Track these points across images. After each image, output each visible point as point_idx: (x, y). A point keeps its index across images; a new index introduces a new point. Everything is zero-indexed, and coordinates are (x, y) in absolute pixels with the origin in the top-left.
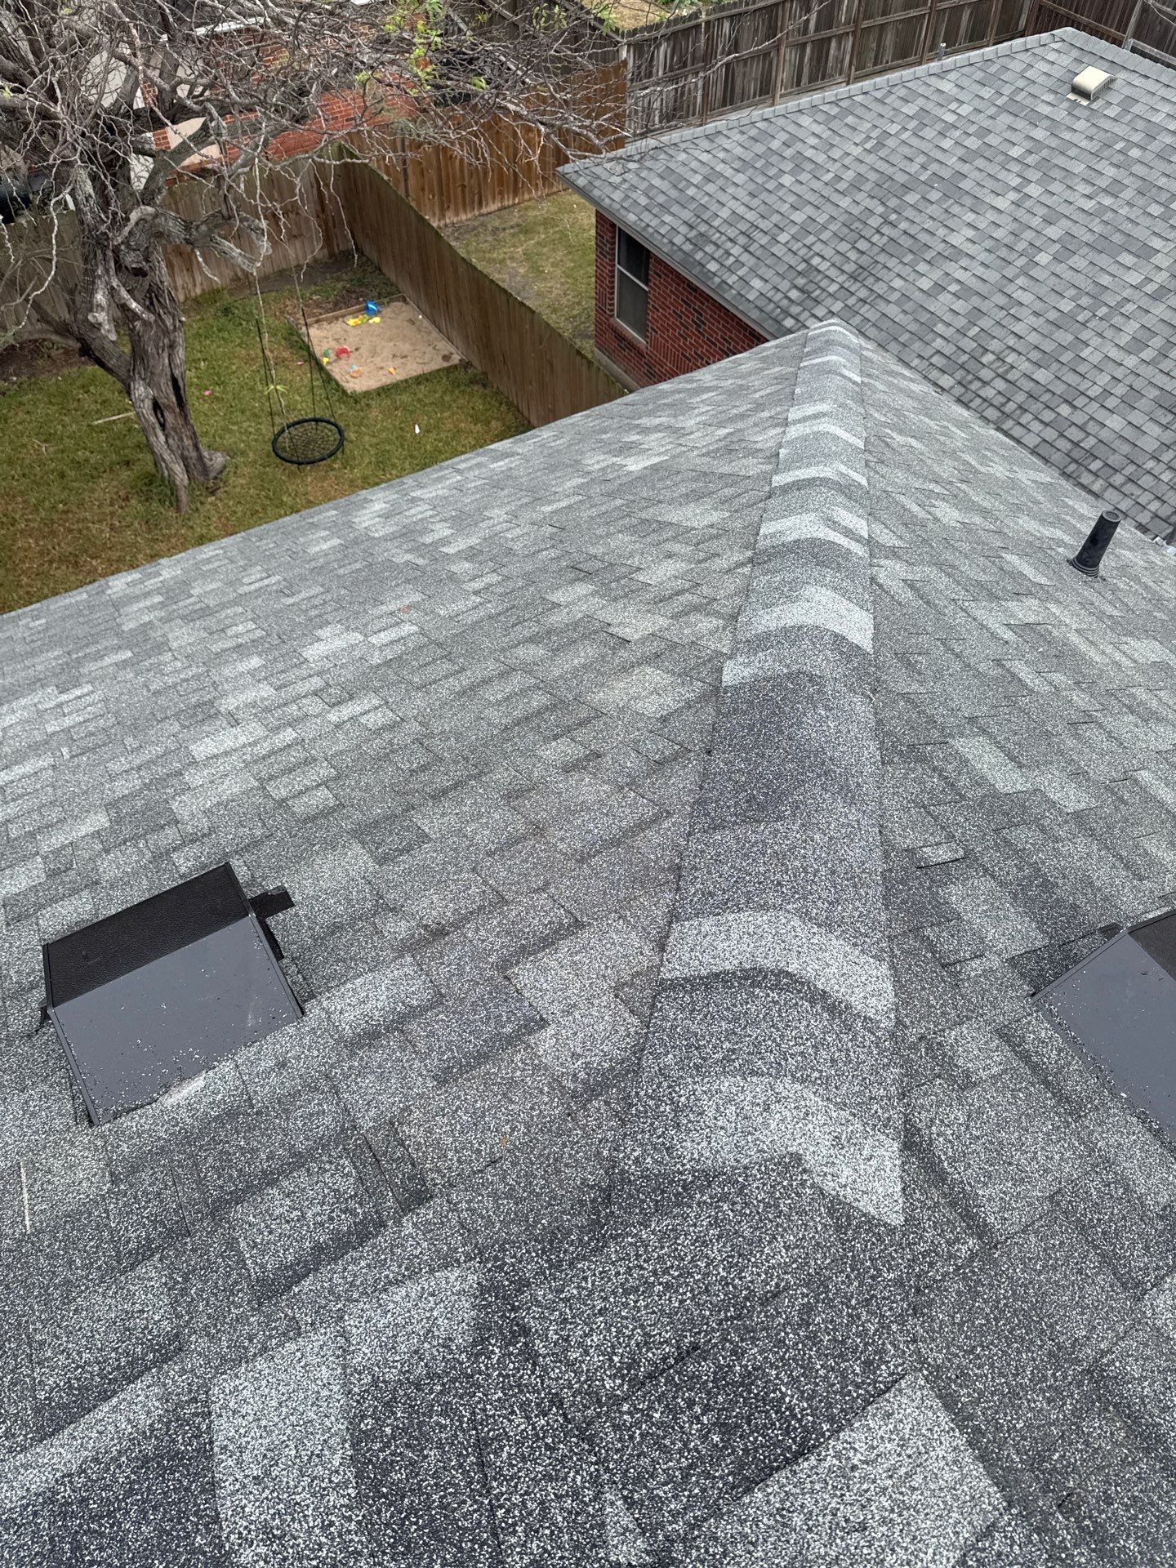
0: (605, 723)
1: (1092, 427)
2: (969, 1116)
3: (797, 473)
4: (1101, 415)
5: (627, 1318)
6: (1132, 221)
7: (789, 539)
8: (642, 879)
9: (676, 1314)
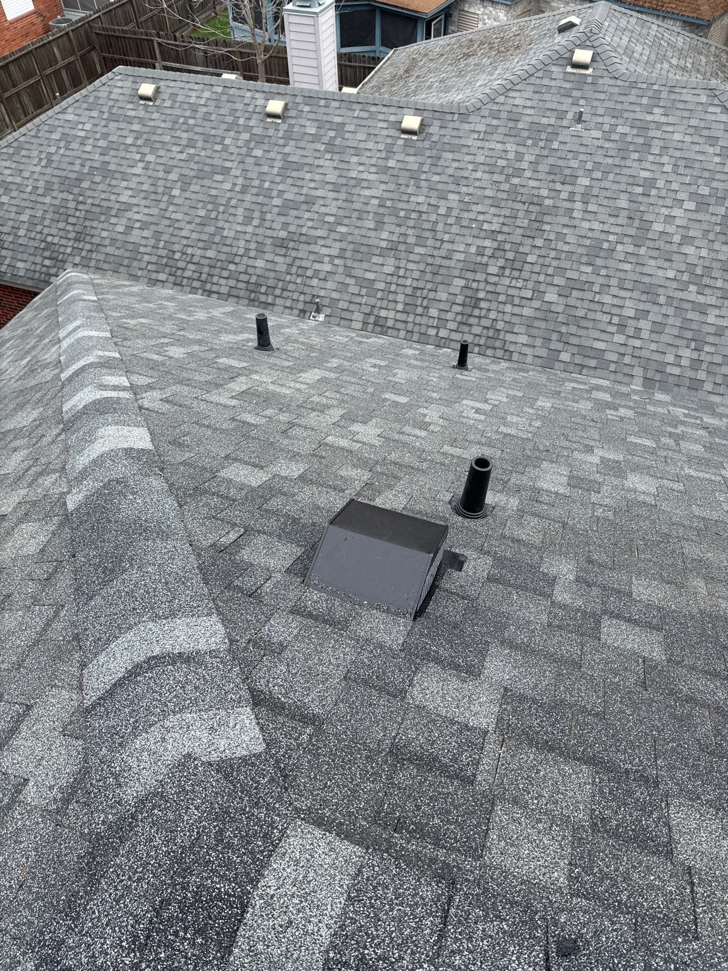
0: (7, 574)
1: (250, 271)
2: (288, 665)
3: (73, 367)
4: (251, 262)
5: (122, 916)
6: (210, 157)
7: (80, 407)
8: (60, 655)
9: (147, 892)
